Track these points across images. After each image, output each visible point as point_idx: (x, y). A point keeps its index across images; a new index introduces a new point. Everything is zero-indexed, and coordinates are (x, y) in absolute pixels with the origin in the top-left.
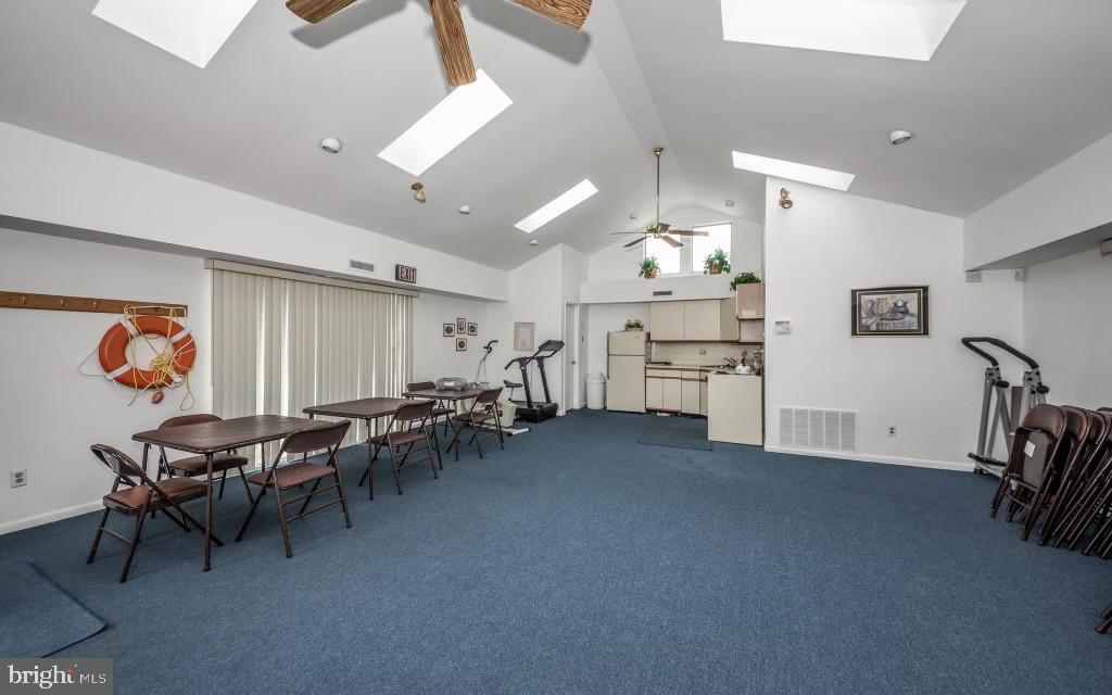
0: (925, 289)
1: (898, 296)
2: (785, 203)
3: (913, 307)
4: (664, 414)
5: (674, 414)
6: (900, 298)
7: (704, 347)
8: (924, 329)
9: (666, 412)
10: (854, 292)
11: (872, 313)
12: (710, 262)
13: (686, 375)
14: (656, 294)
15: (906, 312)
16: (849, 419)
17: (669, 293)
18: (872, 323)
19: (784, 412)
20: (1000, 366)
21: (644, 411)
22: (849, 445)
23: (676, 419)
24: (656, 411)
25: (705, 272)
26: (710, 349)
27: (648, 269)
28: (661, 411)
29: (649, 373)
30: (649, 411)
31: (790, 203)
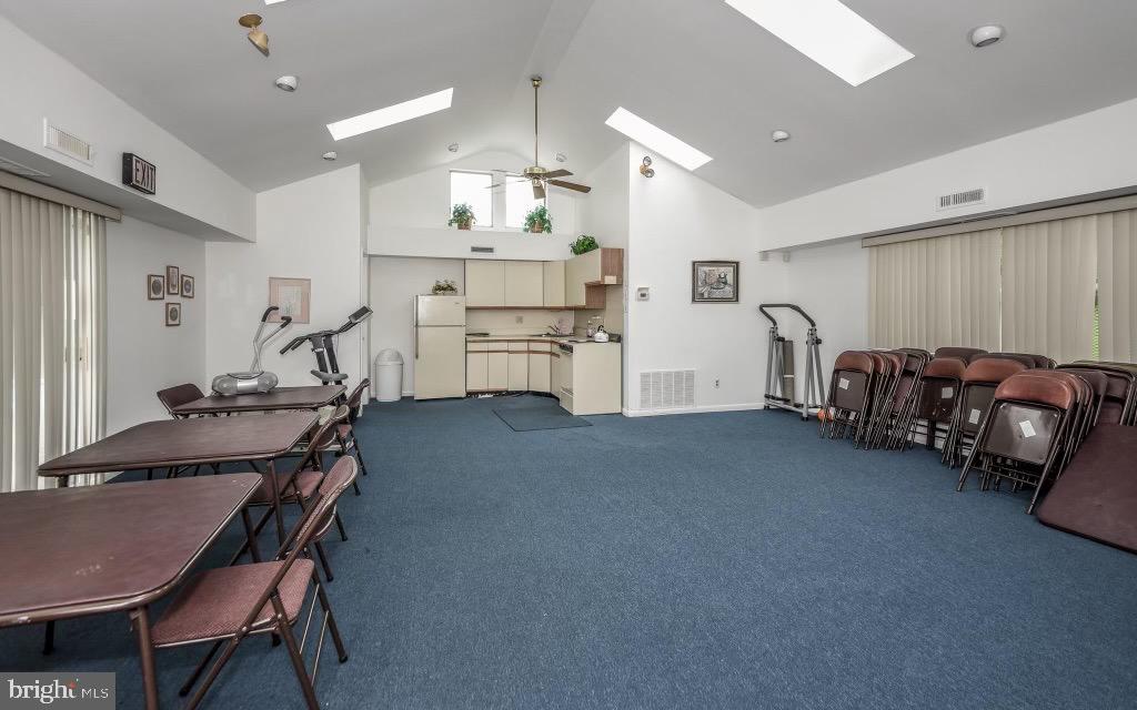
0: (737, 263)
1: (722, 269)
2: (647, 172)
3: (730, 279)
4: (487, 396)
5: (498, 393)
6: (722, 270)
7: (520, 314)
8: (736, 298)
9: (488, 393)
10: (694, 263)
11: (705, 283)
12: (531, 220)
13: (513, 346)
14: (474, 249)
15: (725, 283)
16: (690, 376)
17: (490, 250)
18: (704, 290)
19: (645, 376)
20: (778, 326)
21: (464, 395)
22: (690, 400)
23: (501, 399)
24: (477, 393)
25: (526, 230)
26: (527, 316)
27: (462, 218)
28: (483, 393)
29: (471, 347)
30: (470, 394)
31: (652, 172)
